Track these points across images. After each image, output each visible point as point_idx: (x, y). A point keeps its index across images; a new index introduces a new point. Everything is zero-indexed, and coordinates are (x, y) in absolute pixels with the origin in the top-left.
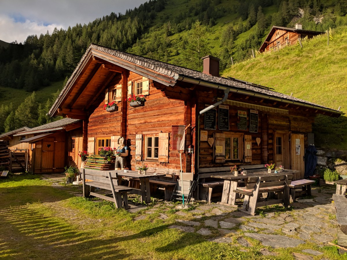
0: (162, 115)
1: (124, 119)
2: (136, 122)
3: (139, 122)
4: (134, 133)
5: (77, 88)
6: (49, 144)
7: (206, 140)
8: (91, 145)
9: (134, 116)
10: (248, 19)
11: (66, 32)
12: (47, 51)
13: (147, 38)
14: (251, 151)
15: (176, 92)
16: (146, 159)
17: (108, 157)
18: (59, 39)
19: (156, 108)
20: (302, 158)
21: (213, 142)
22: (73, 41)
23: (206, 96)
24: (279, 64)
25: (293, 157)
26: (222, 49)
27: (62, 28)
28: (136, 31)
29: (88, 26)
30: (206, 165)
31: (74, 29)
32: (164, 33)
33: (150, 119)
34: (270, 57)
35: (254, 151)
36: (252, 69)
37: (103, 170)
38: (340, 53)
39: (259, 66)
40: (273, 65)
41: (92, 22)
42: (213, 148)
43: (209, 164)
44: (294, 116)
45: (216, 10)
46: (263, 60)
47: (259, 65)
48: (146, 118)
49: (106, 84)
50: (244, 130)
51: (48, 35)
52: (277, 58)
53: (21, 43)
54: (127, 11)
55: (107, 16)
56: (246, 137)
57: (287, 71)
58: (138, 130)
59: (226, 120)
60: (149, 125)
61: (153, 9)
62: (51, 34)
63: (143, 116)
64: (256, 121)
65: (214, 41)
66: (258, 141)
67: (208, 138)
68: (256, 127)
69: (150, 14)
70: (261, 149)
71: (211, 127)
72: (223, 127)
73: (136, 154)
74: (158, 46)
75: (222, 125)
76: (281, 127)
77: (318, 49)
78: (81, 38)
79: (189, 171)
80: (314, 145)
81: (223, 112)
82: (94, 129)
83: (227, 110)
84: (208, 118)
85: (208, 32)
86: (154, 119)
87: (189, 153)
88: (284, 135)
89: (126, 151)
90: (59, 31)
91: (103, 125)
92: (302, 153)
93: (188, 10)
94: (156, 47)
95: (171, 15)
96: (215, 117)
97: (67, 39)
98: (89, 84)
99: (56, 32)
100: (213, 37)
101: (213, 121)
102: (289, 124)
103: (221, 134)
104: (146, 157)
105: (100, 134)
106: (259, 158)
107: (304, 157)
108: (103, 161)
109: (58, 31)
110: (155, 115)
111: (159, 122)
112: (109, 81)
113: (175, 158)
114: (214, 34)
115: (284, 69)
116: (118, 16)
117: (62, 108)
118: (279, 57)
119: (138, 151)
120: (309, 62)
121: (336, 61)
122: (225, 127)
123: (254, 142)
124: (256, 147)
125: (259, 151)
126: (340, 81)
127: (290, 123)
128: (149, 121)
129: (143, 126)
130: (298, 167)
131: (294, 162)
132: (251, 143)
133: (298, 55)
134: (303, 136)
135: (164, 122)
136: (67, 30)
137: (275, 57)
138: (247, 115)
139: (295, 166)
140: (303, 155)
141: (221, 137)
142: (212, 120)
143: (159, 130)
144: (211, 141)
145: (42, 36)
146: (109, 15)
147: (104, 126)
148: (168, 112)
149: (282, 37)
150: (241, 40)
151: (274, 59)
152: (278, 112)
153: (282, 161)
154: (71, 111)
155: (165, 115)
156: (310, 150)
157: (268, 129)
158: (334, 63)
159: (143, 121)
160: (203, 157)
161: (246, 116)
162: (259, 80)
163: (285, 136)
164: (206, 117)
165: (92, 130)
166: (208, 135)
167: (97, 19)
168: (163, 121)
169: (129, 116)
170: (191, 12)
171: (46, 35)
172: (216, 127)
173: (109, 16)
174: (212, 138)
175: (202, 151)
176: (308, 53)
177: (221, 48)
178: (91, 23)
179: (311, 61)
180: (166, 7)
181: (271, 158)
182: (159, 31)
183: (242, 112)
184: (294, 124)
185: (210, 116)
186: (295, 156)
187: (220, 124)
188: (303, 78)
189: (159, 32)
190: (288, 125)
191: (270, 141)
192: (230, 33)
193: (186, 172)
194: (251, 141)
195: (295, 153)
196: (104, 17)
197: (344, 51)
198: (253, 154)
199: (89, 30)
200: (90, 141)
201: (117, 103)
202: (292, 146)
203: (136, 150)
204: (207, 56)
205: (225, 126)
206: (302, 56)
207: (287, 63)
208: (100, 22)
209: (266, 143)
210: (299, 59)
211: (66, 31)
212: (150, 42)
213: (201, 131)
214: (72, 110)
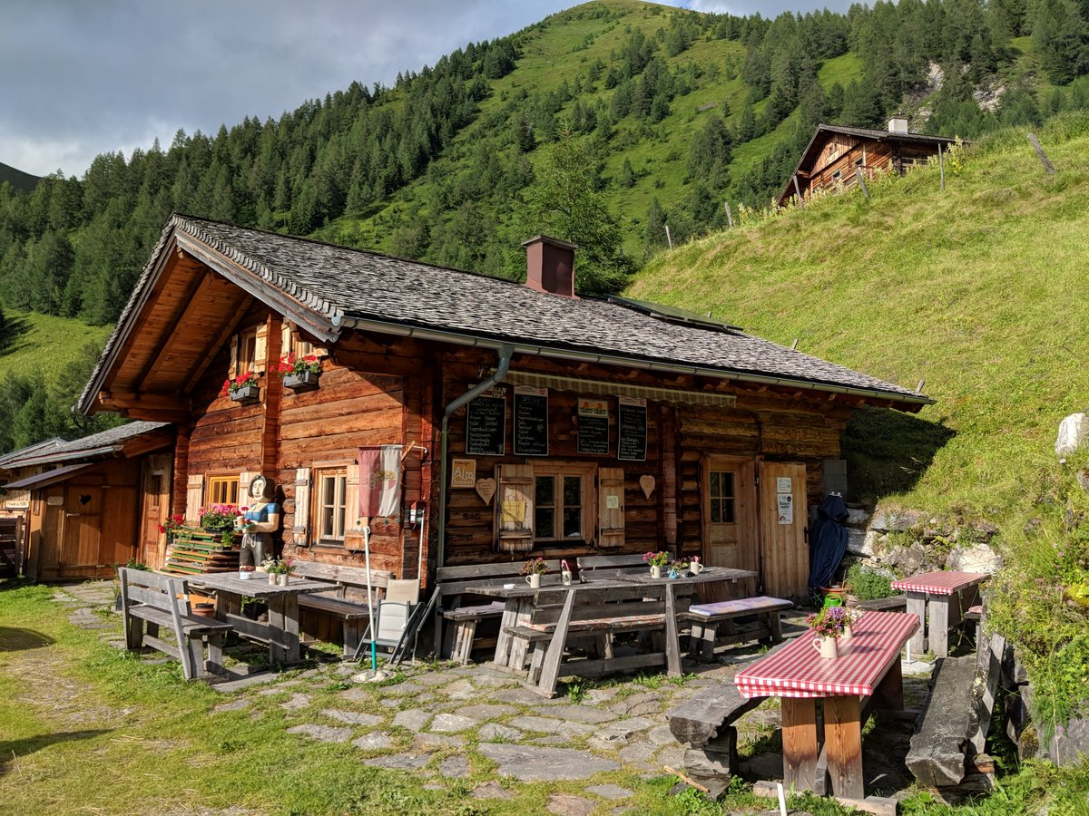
0: (358, 412)
1: (270, 422)
2: (299, 432)
3: (307, 433)
4: (295, 465)
5: (151, 333)
6: (85, 495)
7: (472, 486)
8: (194, 497)
9: (295, 415)
10: (772, 97)
11: (214, 143)
12: (152, 202)
13: (458, 158)
14: (621, 515)
15: (372, 353)
16: (322, 541)
17: (224, 533)
18: (189, 165)
19: (343, 395)
20: (800, 536)
21: (492, 492)
22: (234, 172)
23: (472, 361)
24: (799, 246)
25: (767, 530)
26: (691, 188)
27: (199, 132)
28: (425, 139)
29: (280, 125)
30: (470, 557)
31: (238, 133)
32: (513, 142)
33: (331, 423)
34: (776, 226)
35: (634, 513)
36: (722, 264)
37: (210, 572)
38: (971, 215)
39: (743, 253)
40: (783, 249)
41: (292, 113)
42: (494, 507)
43: (481, 555)
44: (774, 410)
45: (672, 71)
46: (757, 235)
47: (743, 248)
48: (321, 422)
49: (233, 322)
50: (600, 453)
51: (158, 152)
52: (797, 228)
53: (74, 179)
54: (400, 76)
55: (339, 94)
56: (604, 472)
57: (818, 270)
58: (303, 456)
59: (540, 428)
60: (329, 442)
61: (481, 70)
62: (166, 148)
63: (315, 416)
64: (641, 428)
65: (665, 165)
66: (648, 484)
67: (478, 477)
68: (641, 445)
69: (469, 84)
70: (660, 508)
71: (486, 449)
72: (527, 447)
73: (296, 525)
74: (493, 182)
75: (524, 441)
76: (730, 446)
77: (911, 203)
78: (256, 160)
79: (409, 575)
80: (839, 494)
81: (528, 406)
82: (204, 451)
83: (543, 400)
84: (477, 424)
85: (647, 138)
86: (340, 424)
87: (412, 525)
88: (741, 465)
89: (271, 516)
90: (192, 139)
91: (225, 439)
92: (798, 519)
93: (586, 73)
94: (484, 184)
95: (534, 86)
96: (500, 419)
97: (215, 163)
98: (181, 321)
99: (182, 142)
100: (662, 152)
101: (493, 430)
102: (756, 433)
103: (520, 467)
104: (320, 534)
105: (216, 465)
106: (650, 535)
107: (805, 531)
108: (211, 544)
109: (189, 138)
110: (343, 412)
111: (350, 435)
112: (239, 314)
113: (383, 537)
114: (667, 145)
115: (813, 263)
116: (372, 93)
117: (112, 390)
118: (803, 227)
119: (300, 519)
120: (881, 242)
121: (955, 239)
122: (535, 448)
123: (635, 486)
124: (639, 502)
125: (651, 515)
126: (955, 300)
127: (760, 430)
128: (328, 429)
129: (316, 443)
130: (785, 561)
131: (771, 546)
132: (621, 490)
133: (854, 222)
134: (803, 467)
135: (361, 434)
136: (215, 137)
137: (792, 225)
138: (610, 411)
139: (775, 558)
140: (802, 523)
141: (520, 475)
142: (491, 427)
143: (351, 457)
144: (487, 488)
145: (137, 156)
146: (345, 89)
147: (227, 443)
148: (373, 405)
149: (846, 159)
150: (750, 160)
151: (788, 231)
152: (698, 401)
153: (735, 543)
154: (137, 399)
155: (365, 414)
156: (827, 510)
157: (679, 450)
158: (950, 245)
159: (314, 431)
160: (458, 533)
161: (606, 415)
162: (737, 295)
163: (745, 469)
164: (473, 421)
165: (198, 452)
166: (477, 471)
167: (309, 101)
168: (360, 430)
169: (286, 415)
170: (595, 77)
171: (150, 153)
172: (503, 447)
173: (344, 93)
174: (489, 480)
175: (457, 517)
176: (884, 215)
177: (688, 186)
178: (289, 116)
179: (887, 238)
180: (518, 63)
181: (695, 534)
182: (496, 135)
183: (593, 404)
184: (770, 434)
185: (483, 416)
186: (773, 526)
187: (517, 439)
188: (857, 290)
189: (497, 139)
190: (754, 436)
191: (690, 486)
192: (717, 139)
193: (405, 578)
194: (620, 484)
195: (774, 517)
196: (329, 97)
197: (984, 206)
198: (627, 524)
199: (282, 135)
200: (193, 487)
201: (258, 376)
202: (766, 500)
203: (297, 514)
204: (536, 238)
205: (535, 444)
206: (863, 224)
207: (820, 243)
208: (317, 110)
209: (672, 491)
210: (855, 231)
211: (211, 138)
212: (467, 172)
213: (454, 461)
214: (143, 397)
